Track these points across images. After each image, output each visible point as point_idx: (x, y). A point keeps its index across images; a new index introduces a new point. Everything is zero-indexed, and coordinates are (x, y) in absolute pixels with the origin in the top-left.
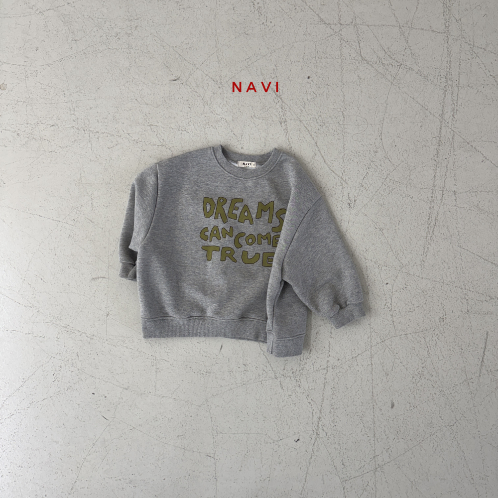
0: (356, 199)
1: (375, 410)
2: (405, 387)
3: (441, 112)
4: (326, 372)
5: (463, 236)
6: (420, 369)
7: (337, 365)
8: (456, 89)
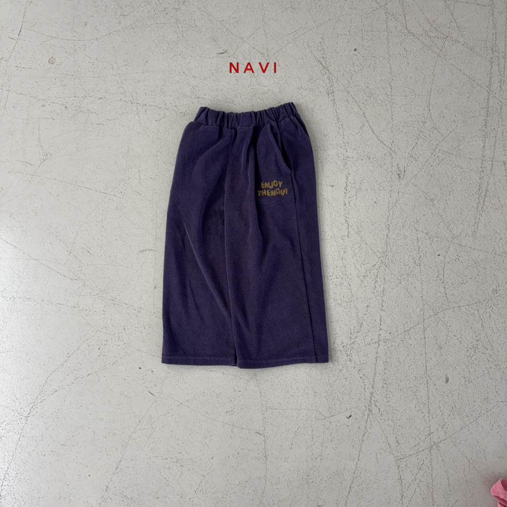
0: (405, 169)
3: (488, 84)
4: (378, 346)
6: (475, 342)
7: (389, 339)
8: (503, 60)
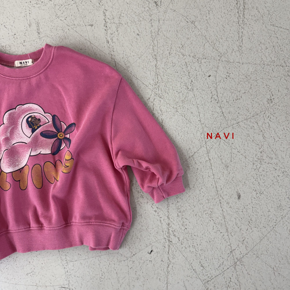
1: (222, 205)
2: (248, 175)
5: (273, 15)
